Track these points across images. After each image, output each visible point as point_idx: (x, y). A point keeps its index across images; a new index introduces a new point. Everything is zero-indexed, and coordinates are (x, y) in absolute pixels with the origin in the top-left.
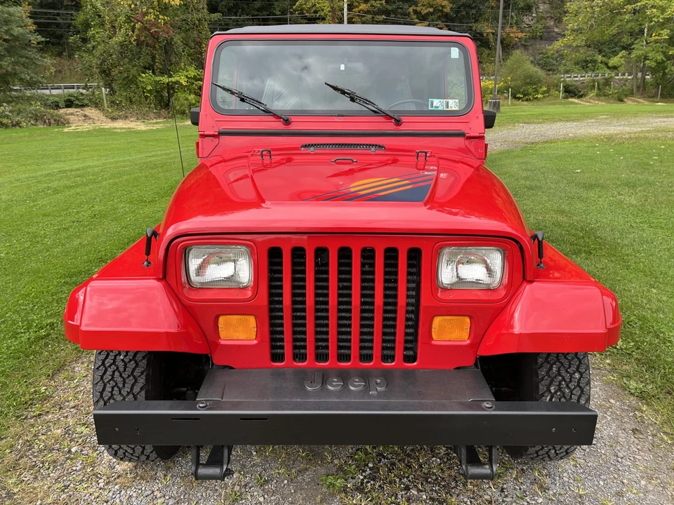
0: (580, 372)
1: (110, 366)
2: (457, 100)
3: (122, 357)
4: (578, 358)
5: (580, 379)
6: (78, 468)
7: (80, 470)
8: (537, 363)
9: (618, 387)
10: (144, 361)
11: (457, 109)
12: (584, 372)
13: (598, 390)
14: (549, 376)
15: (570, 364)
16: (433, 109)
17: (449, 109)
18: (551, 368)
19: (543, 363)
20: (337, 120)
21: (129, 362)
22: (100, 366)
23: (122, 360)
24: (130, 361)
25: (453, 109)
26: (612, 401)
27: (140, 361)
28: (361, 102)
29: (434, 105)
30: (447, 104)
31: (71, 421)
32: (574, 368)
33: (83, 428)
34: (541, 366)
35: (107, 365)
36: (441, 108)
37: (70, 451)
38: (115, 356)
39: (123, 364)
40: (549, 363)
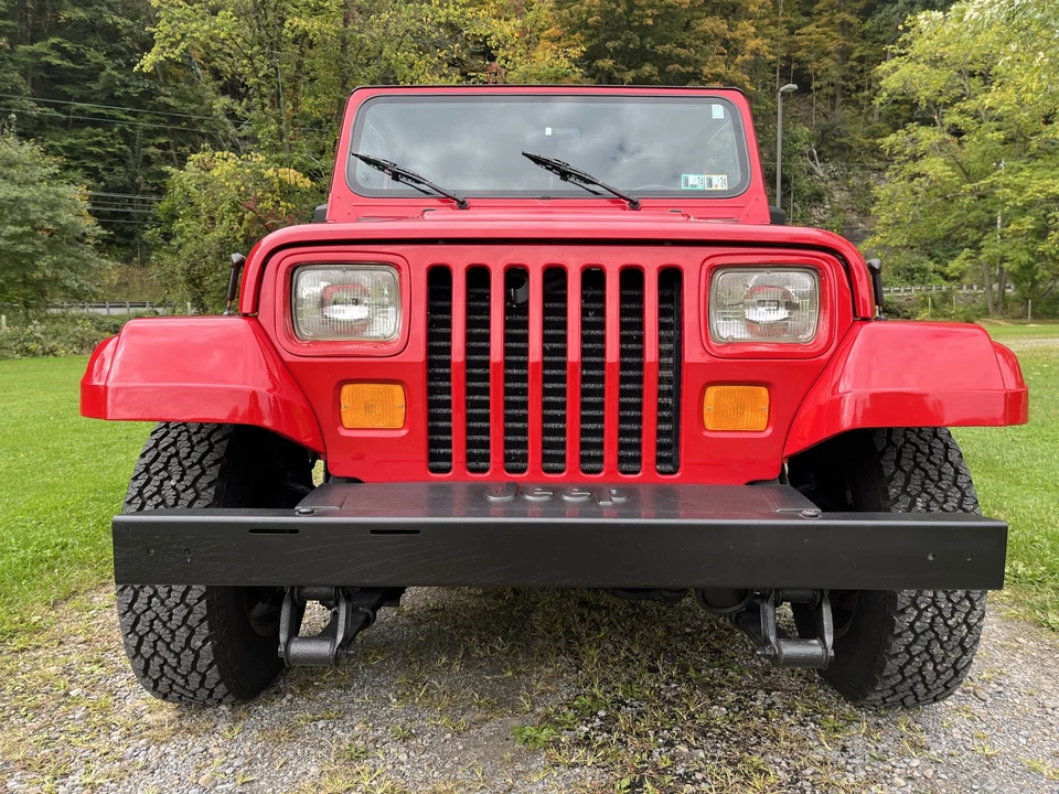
1: (150, 497)
2: (725, 176)
3: (173, 483)
4: (959, 488)
6: (77, 716)
7: (81, 719)
8: (888, 497)
9: (1030, 623)
10: (209, 490)
11: (726, 188)
13: (994, 627)
15: (946, 496)
16: (689, 188)
17: (714, 188)
18: (913, 504)
19: (899, 496)
20: (541, 204)
21: (184, 491)
22: (134, 497)
23: (174, 487)
24: (187, 488)
25: (720, 188)
27: (204, 489)
28: (578, 181)
29: (690, 183)
30: (710, 181)
31: (75, 658)
33: (95, 667)
34: (896, 500)
35: (146, 495)
36: (700, 187)
37: (66, 694)
38: (162, 482)
39: (174, 493)
40: (909, 494)
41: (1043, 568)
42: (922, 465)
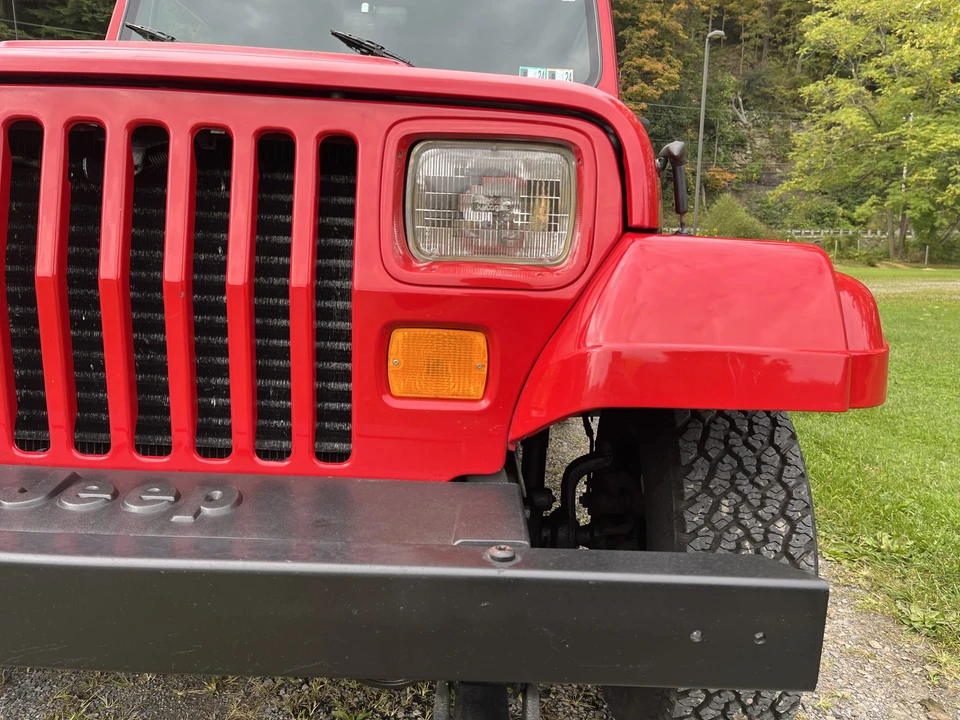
0: (789, 520)
2: (572, 71)
4: (785, 486)
5: (788, 538)
8: (681, 496)
9: (887, 618)
12: (799, 520)
14: (713, 528)
15: (764, 497)
18: (716, 507)
19: (697, 494)
26: (875, 644)
30: (553, 76)
32: (772, 508)
34: (693, 501)
40: (711, 494)
41: (911, 543)
42: (735, 450)
